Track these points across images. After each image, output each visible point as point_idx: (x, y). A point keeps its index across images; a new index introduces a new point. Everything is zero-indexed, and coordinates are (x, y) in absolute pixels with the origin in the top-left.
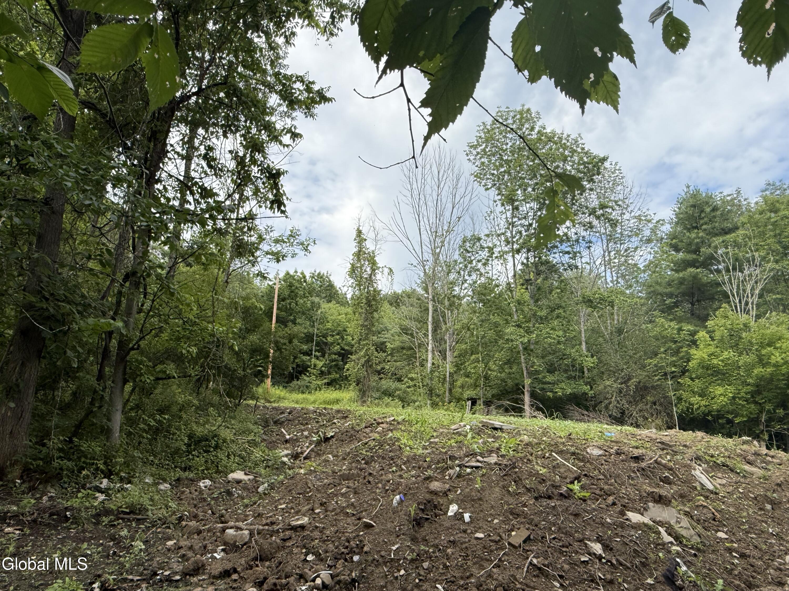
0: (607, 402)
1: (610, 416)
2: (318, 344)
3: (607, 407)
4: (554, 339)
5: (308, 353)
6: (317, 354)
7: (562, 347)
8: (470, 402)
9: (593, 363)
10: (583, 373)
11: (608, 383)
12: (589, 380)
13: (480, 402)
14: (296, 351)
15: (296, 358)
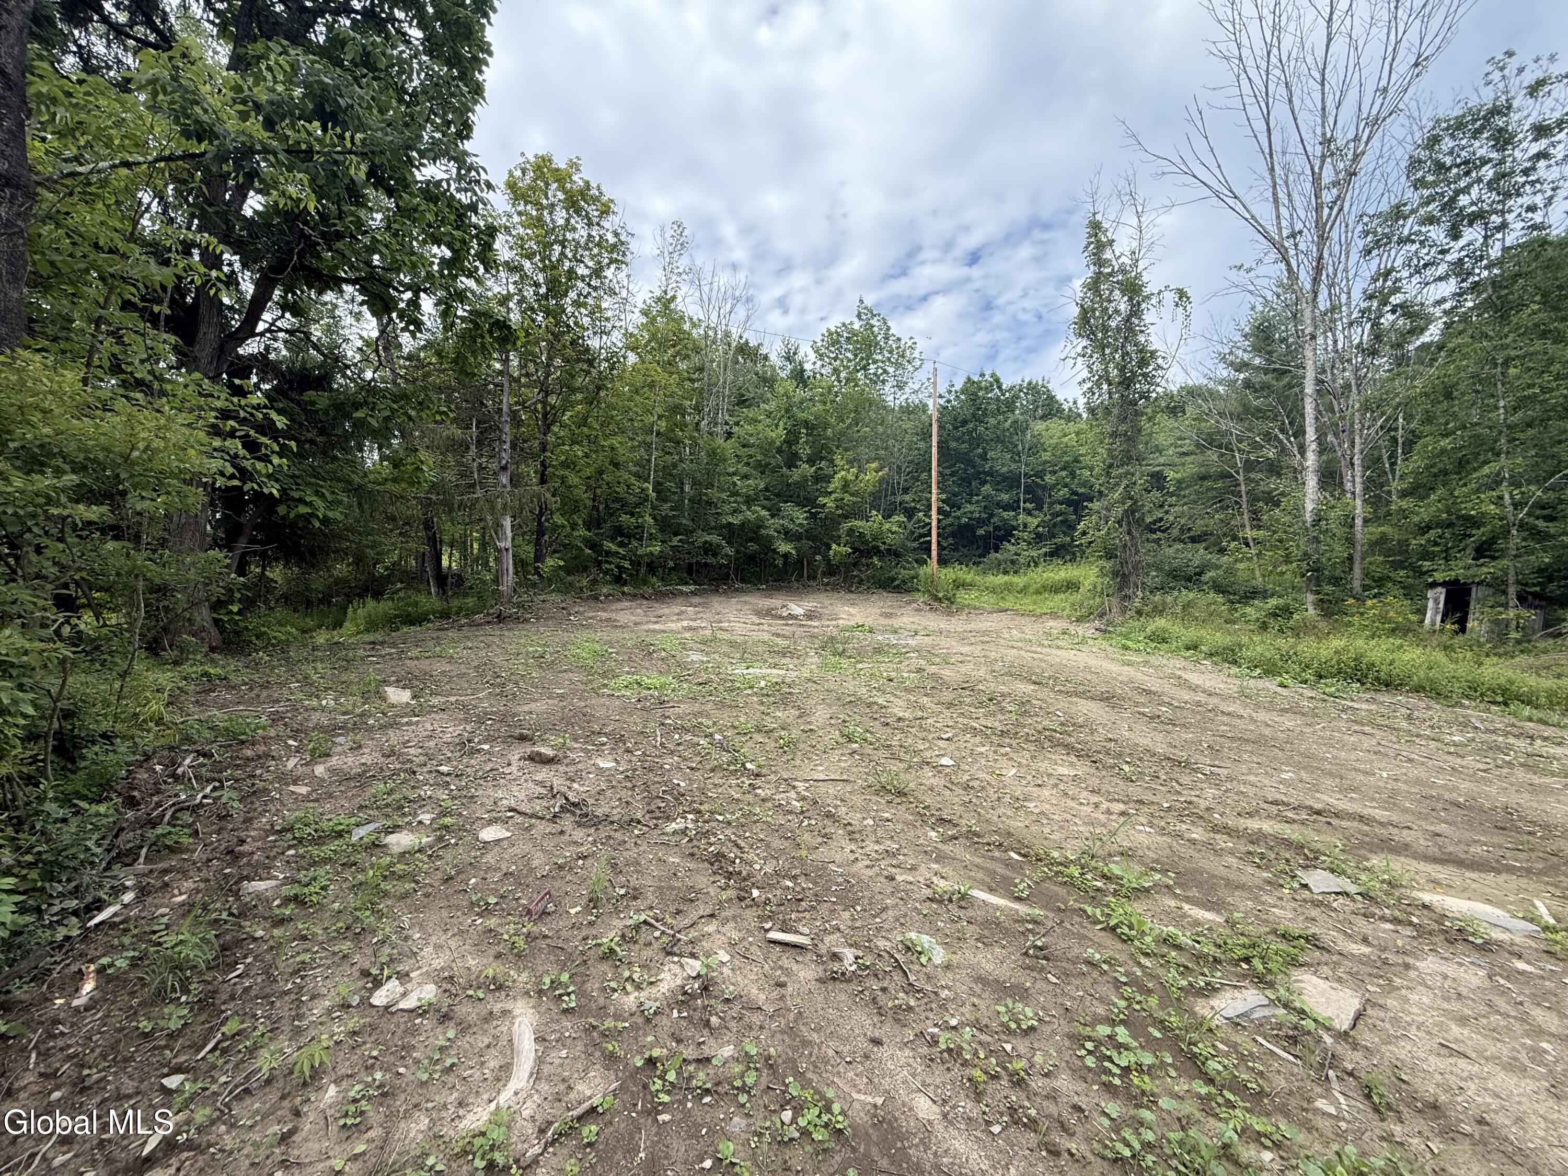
2: (1028, 490)
5: (1013, 506)
6: (1028, 505)
8: (1441, 591)
14: (991, 506)
15: (991, 516)
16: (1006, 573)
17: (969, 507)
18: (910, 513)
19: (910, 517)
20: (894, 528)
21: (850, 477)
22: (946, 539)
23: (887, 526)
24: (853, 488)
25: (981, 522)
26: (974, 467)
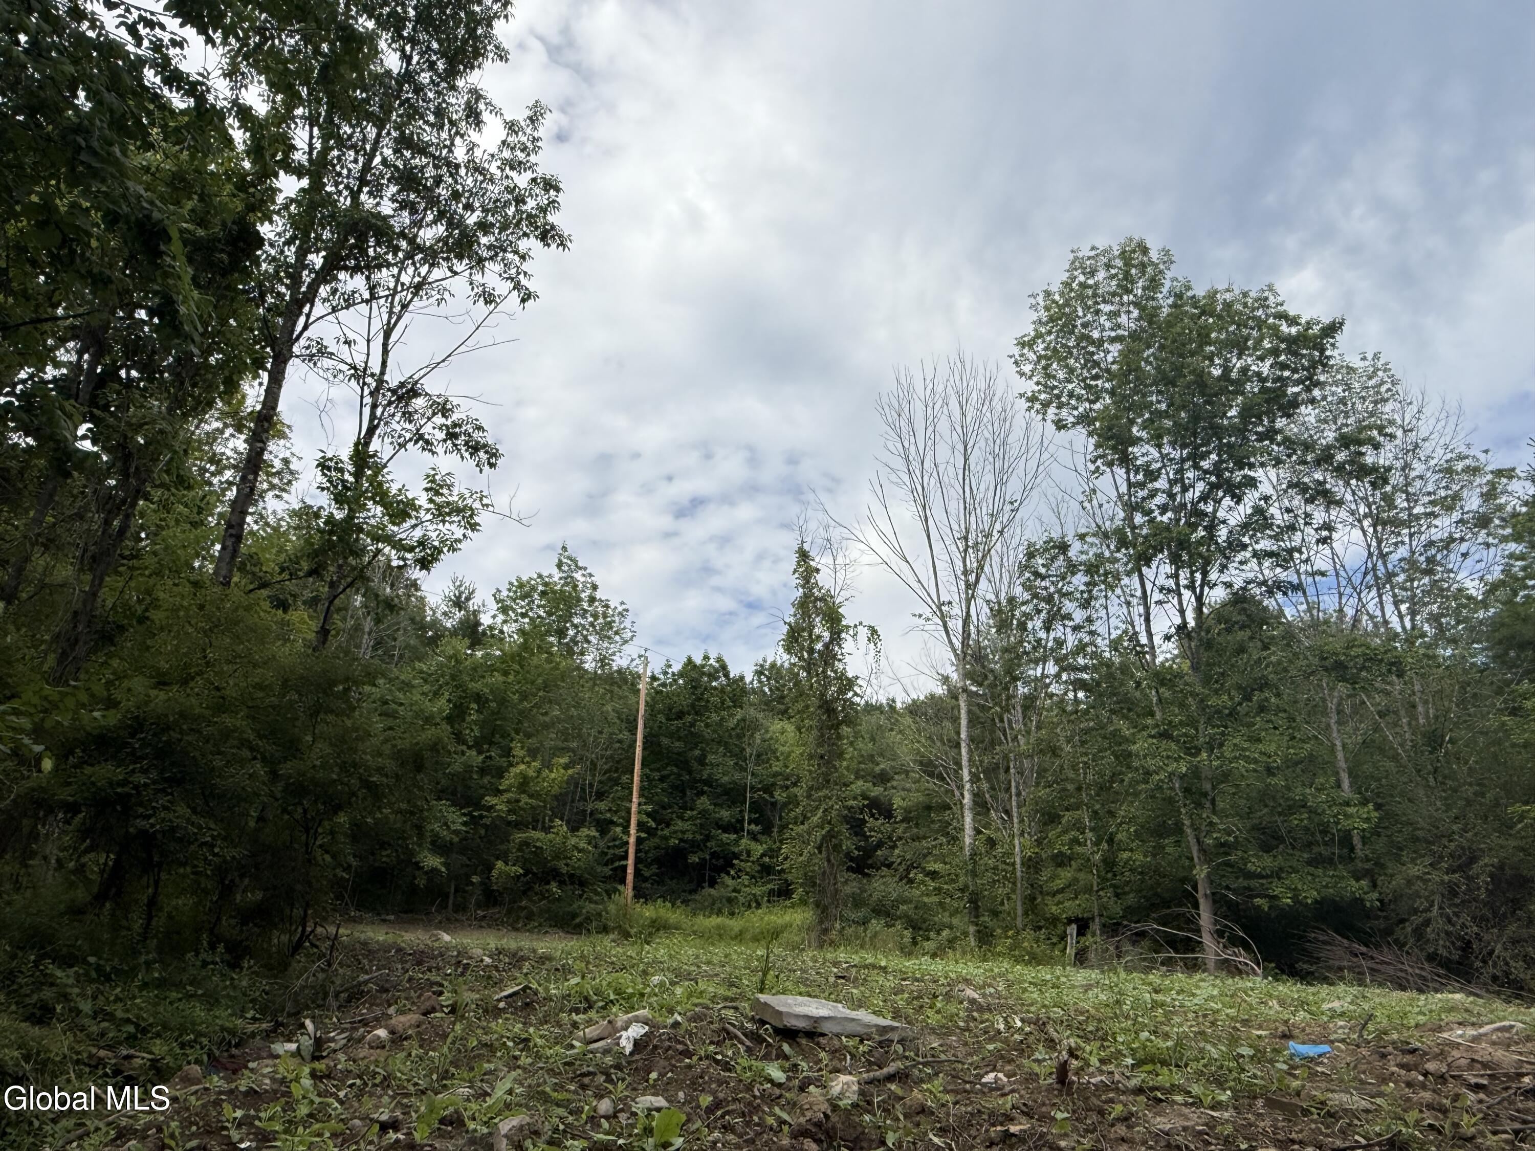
0: (1417, 920)
1: (1431, 958)
2: (756, 807)
3: (1419, 933)
4: (1256, 761)
5: (735, 827)
6: (753, 827)
7: (1278, 781)
8: (1074, 926)
9: (1368, 820)
10: (1352, 849)
11: (1415, 870)
12: (1368, 866)
13: (1096, 926)
14: (708, 824)
15: (708, 838)
16: (719, 913)
17: (680, 825)
18: (604, 826)
19: (603, 832)
20: (583, 845)
21: (531, 773)
22: (648, 866)
23: (573, 841)
24: (533, 788)
25: (695, 846)
26: (690, 773)
